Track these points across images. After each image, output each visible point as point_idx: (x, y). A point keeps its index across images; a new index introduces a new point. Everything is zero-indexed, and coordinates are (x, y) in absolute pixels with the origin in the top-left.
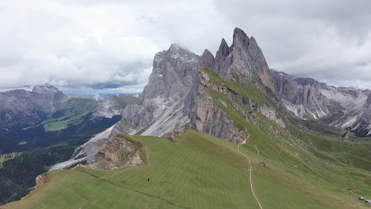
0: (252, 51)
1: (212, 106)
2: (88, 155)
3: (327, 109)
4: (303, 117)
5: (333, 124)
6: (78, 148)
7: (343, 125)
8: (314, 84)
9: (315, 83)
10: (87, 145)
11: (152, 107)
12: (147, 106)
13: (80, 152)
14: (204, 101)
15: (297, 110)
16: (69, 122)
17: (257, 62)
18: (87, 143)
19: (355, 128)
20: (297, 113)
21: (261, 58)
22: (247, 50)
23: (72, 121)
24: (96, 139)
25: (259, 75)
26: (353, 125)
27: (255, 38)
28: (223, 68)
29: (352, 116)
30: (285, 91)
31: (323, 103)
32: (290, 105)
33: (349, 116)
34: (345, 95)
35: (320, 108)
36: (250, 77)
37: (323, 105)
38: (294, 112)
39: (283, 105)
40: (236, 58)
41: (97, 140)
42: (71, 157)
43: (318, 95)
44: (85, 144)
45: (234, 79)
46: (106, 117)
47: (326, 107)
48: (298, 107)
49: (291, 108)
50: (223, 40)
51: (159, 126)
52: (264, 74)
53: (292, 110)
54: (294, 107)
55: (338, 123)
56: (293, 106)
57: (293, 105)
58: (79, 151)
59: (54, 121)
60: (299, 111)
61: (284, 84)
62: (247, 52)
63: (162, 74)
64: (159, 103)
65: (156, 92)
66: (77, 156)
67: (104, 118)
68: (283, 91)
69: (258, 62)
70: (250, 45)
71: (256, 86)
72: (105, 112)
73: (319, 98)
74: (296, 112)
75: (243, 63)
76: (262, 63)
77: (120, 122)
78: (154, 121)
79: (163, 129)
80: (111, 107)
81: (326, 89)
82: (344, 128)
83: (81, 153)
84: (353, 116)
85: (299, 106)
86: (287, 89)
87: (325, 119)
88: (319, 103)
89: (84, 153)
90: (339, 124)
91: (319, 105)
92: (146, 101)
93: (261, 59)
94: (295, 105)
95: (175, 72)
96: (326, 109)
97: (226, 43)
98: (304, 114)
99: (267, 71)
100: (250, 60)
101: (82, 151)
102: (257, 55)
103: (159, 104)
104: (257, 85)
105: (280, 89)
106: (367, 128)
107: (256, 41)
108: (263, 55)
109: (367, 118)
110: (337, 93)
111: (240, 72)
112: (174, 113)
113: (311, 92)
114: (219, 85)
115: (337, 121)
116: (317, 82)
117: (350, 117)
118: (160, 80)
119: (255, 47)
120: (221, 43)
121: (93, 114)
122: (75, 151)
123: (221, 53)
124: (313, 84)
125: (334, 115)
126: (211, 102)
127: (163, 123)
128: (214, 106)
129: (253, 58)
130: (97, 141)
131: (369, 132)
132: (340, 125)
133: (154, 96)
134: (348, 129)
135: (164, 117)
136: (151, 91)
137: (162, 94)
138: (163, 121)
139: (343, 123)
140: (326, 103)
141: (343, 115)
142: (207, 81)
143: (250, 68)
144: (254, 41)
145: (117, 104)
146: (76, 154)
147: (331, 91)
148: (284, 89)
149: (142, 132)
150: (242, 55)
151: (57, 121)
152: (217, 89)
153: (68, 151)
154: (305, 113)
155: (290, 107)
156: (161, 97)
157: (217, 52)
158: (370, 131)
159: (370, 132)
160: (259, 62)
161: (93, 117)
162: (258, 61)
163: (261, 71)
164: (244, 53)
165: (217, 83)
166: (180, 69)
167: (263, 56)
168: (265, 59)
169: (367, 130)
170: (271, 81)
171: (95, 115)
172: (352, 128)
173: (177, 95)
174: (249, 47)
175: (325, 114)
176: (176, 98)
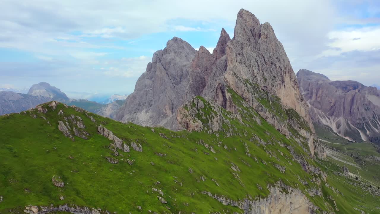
0: (265, 48)
8: (359, 88)
9: (361, 87)
15: (336, 124)
20: (336, 129)
21: (281, 60)
22: (256, 47)
25: (275, 90)
28: (212, 78)
30: (319, 99)
31: (373, 115)
32: (326, 118)
35: (370, 122)
37: (374, 117)
38: (331, 127)
39: (317, 117)
40: (231, 61)
43: (366, 105)
47: (377, 120)
48: (337, 120)
49: (327, 121)
50: (223, 31)
52: (286, 87)
53: (328, 124)
54: (332, 120)
56: (329, 119)
57: (330, 117)
60: (338, 126)
61: (318, 90)
62: (256, 50)
65: (141, 104)
68: (316, 99)
69: (276, 67)
70: (262, 36)
71: (267, 117)
73: (368, 108)
74: (334, 127)
75: (246, 70)
76: (283, 68)
80: (113, 114)
81: (376, 95)
85: (338, 118)
86: (322, 97)
87: (378, 138)
88: (367, 114)
91: (367, 118)
93: (282, 62)
94: (333, 117)
95: (167, 77)
98: (346, 130)
99: (292, 83)
100: (259, 63)
102: (273, 55)
103: (143, 122)
104: (269, 116)
105: (312, 96)
107: (273, 31)
108: (286, 54)
111: (235, 91)
113: (355, 101)
116: (362, 86)
118: (148, 88)
119: (272, 39)
123: (218, 52)
124: (357, 89)
129: (266, 59)
133: (138, 109)
136: (134, 103)
137: (149, 107)
140: (378, 115)
143: (259, 79)
144: (271, 30)
148: (318, 95)
150: (245, 55)
154: (347, 128)
155: (326, 119)
156: (147, 112)
160: (278, 67)
162: (275, 65)
163: (281, 83)
164: (249, 52)
166: (174, 74)
167: (286, 56)
168: (289, 62)
173: (167, 109)
174: (260, 41)
175: (377, 130)
176: (166, 113)
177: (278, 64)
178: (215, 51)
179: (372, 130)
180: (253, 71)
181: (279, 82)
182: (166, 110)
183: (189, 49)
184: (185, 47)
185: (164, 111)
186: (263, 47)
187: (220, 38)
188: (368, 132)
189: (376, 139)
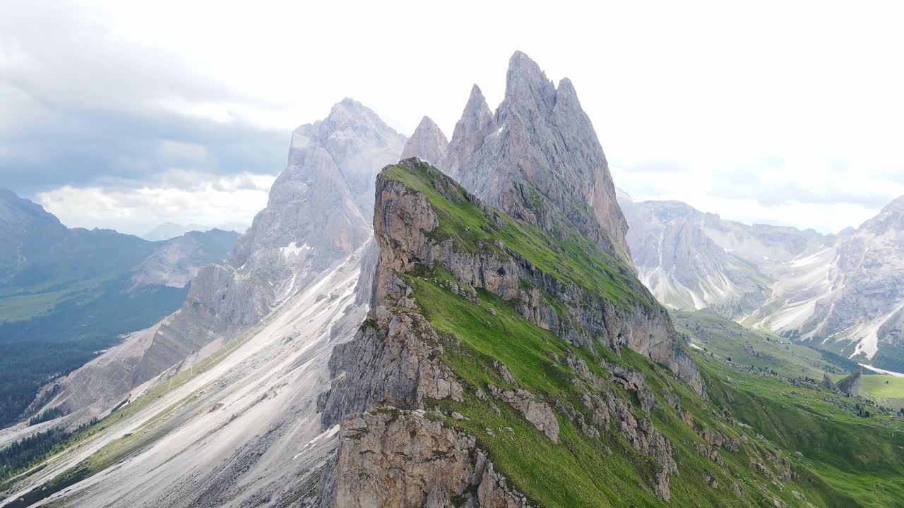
0: (565, 121)
1: (458, 465)
2: (76, 411)
3: (726, 280)
4: (665, 298)
5: (744, 319)
6: (50, 387)
7: (773, 323)
8: (688, 215)
9: (691, 212)
10: (77, 377)
11: (273, 272)
12: (259, 269)
13: (54, 400)
14: (394, 428)
16: (64, 296)
17: (579, 154)
18: (80, 369)
19: (811, 335)
21: (590, 145)
22: (550, 119)
23: (72, 294)
24: (107, 359)
25: (584, 193)
26: (804, 326)
27: (574, 83)
29: (795, 301)
31: (715, 265)
33: (787, 301)
34: (768, 245)
35: (708, 276)
36: (567, 200)
37: (716, 269)
40: (518, 139)
41: (109, 362)
42: (21, 416)
43: (703, 245)
44: (72, 375)
45: (526, 214)
46: (167, 285)
47: (722, 274)
50: (476, 90)
51: (288, 331)
52: (597, 191)
55: (760, 317)
58: (49, 396)
59: (19, 294)
60: (654, 284)
62: (551, 125)
63: (304, 180)
64: (294, 262)
65: (287, 230)
66: (41, 412)
67: (163, 287)
69: (583, 155)
70: (558, 101)
72: (166, 273)
73: (705, 251)
75: (541, 155)
76: (593, 158)
77: (179, 312)
78: (276, 312)
79: (296, 340)
80: (184, 261)
81: (718, 229)
82: (779, 332)
83: (53, 404)
84: (799, 300)
85: (653, 270)
87: (723, 307)
88: (704, 263)
89: (64, 403)
90: (763, 322)
91: (705, 270)
92: (258, 254)
93: (592, 147)
94: (644, 268)
95: (341, 177)
96: (724, 280)
97: (483, 99)
98: (669, 292)
99: (606, 184)
100: (559, 147)
101: (59, 396)
102: (578, 134)
103: (293, 266)
104: (590, 229)
106: (849, 337)
107: (575, 93)
109: (846, 309)
110: (748, 238)
112: (332, 290)
113: (683, 237)
114: (486, 253)
115: (755, 312)
117: (789, 303)
118: (299, 198)
120: (468, 98)
121: (133, 278)
122: (39, 396)
123: (468, 127)
124: (685, 216)
125: (745, 296)
126: (451, 436)
127: (300, 319)
128: (474, 463)
129: (566, 141)
130: (108, 366)
131: (857, 348)
132: (766, 324)
133: (280, 241)
134: (791, 335)
135: (303, 304)
136: (272, 228)
137: (303, 237)
138: (299, 315)
139: (774, 318)
140: (722, 265)
141: (769, 297)
142: (421, 230)
144: (571, 91)
145: (201, 252)
146: (40, 407)
147: (731, 234)
149: (238, 345)
150: (537, 131)
151: (29, 294)
152: (476, 273)
153: (14, 398)
154: (670, 289)
156: (299, 245)
157: (457, 124)
158: (858, 345)
159: (860, 347)
160: (585, 156)
161: (132, 285)
162: (582, 152)
163: (591, 183)
164: (543, 126)
165: (475, 242)
166: (355, 171)
167: (597, 138)
168: (600, 148)
169: (848, 341)
170: (614, 214)
171: (139, 279)
172: (802, 334)
173: (342, 240)
174: (556, 109)
175: (722, 293)
176: (341, 249)
177: (586, 151)
178: (460, 127)
179: (714, 291)
180: (553, 158)
181: (589, 181)
182: (341, 242)
183: (377, 124)
184: (367, 118)
185: (338, 245)
186: (560, 120)
187: (469, 101)
188: (706, 296)
189: (720, 307)
